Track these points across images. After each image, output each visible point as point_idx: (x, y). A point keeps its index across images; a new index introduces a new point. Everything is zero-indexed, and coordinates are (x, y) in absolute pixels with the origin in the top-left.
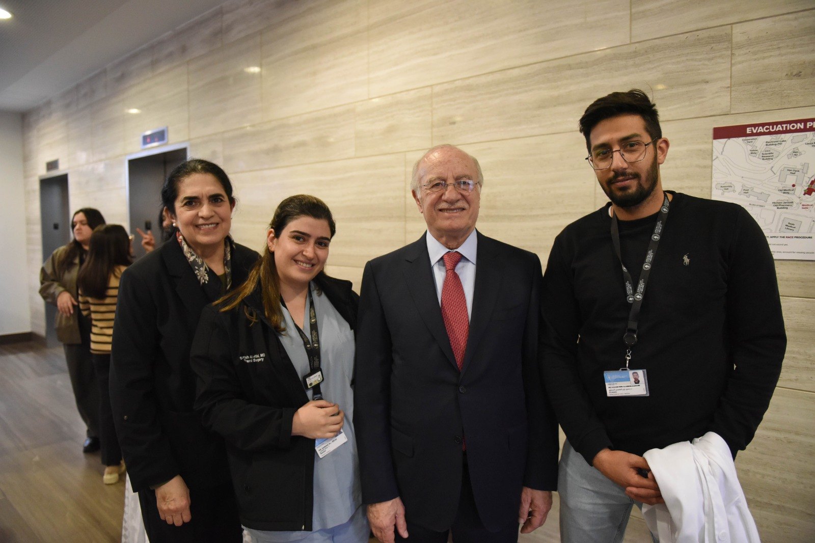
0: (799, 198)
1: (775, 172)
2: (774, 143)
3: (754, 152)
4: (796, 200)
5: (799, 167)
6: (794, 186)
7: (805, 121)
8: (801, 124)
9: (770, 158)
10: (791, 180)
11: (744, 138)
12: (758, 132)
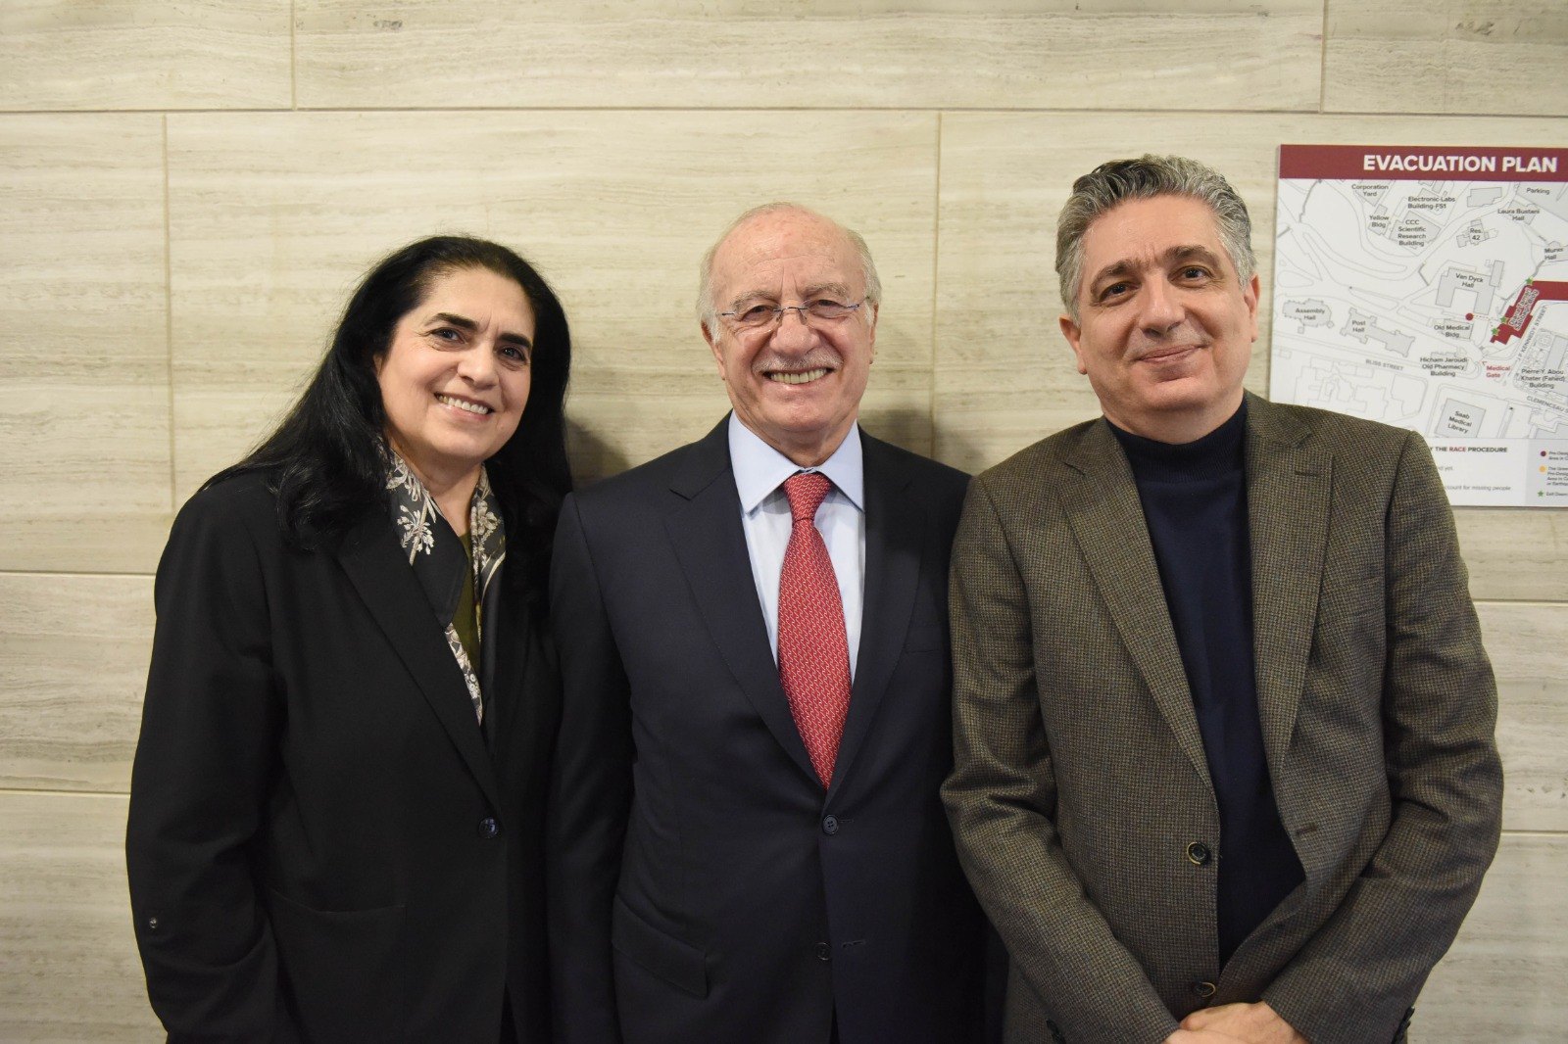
0: (1482, 348)
1: (1428, 281)
2: (1426, 203)
3: (1379, 222)
4: (1474, 355)
5: (1482, 270)
6: (1469, 317)
7: (1499, 153)
8: (1490, 160)
9: (1417, 240)
10: (1464, 301)
11: (1357, 182)
12: (1391, 168)
